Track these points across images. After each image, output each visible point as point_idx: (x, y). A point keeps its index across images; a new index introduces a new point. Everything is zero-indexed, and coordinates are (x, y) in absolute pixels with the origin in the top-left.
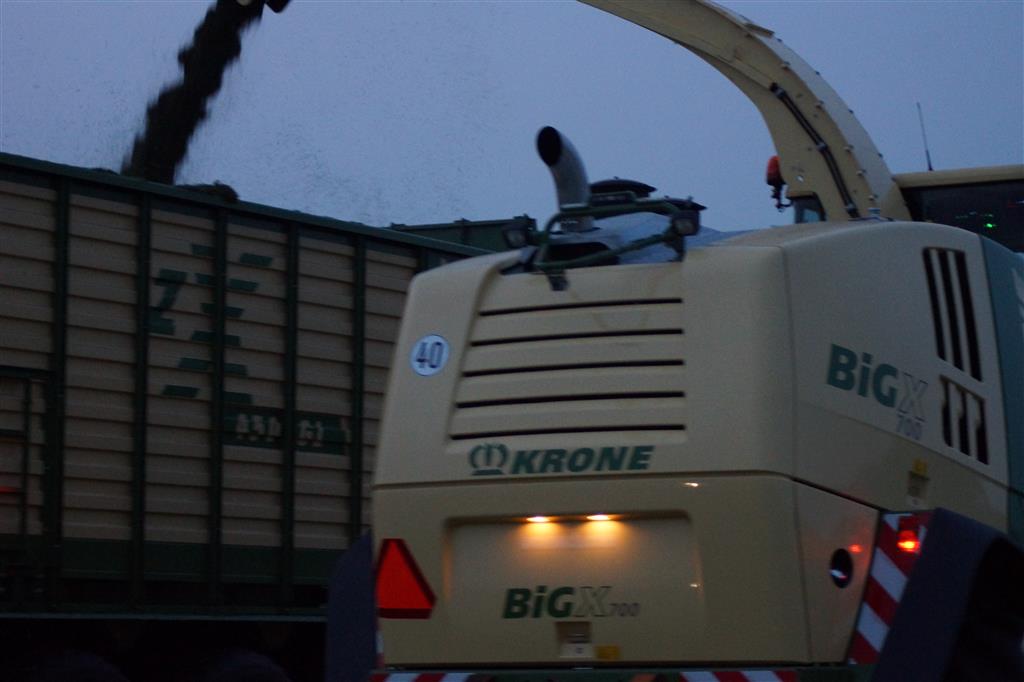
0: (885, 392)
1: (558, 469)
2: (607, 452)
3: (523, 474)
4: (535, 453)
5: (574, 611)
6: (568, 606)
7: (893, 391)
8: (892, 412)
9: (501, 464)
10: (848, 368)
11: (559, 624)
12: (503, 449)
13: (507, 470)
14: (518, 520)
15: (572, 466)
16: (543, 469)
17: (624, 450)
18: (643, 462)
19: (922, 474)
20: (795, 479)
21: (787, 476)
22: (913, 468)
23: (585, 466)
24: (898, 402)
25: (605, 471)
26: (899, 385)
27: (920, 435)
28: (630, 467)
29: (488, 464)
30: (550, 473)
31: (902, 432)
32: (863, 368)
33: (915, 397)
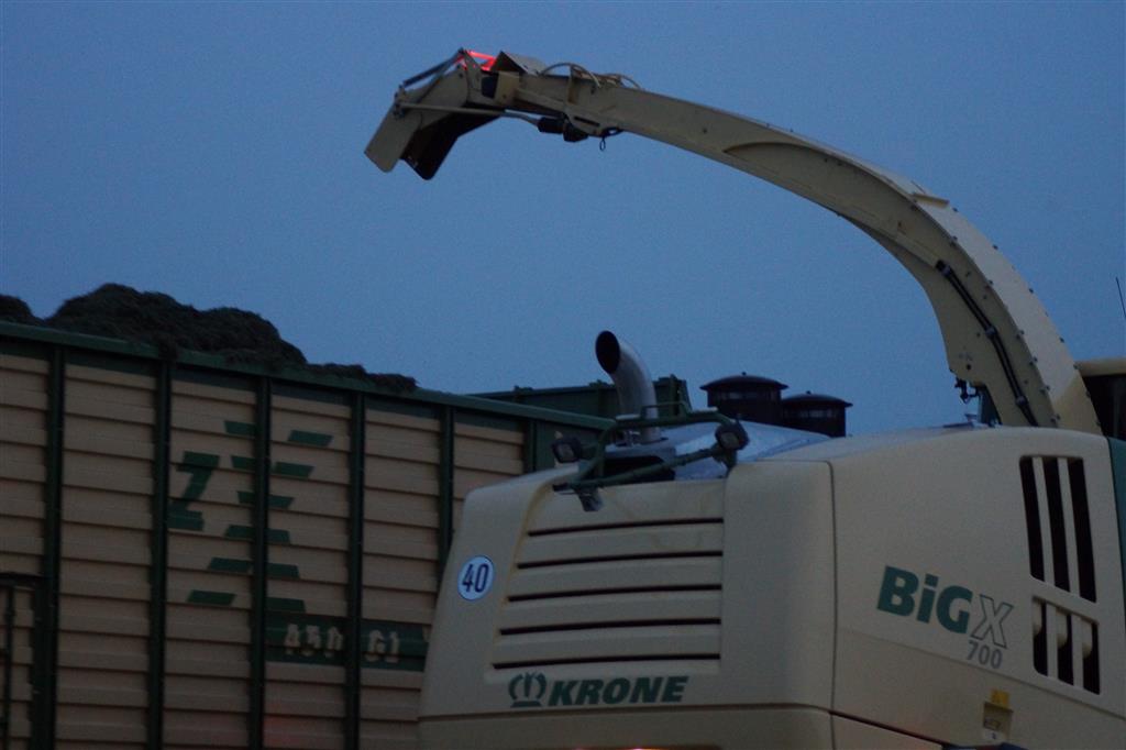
0: (954, 616)
1: (594, 700)
2: (643, 682)
4: (572, 684)
7: (964, 616)
8: (965, 637)
9: (539, 696)
10: (905, 594)
12: (542, 679)
13: (545, 700)
15: (608, 698)
16: (580, 701)
17: (659, 681)
18: (675, 694)
19: (1002, 704)
20: (832, 713)
21: (823, 709)
22: (989, 701)
23: (621, 697)
24: (971, 627)
25: (640, 703)
26: (973, 608)
27: (1000, 660)
28: (664, 699)
29: (527, 694)
30: (586, 705)
31: (975, 660)
32: (926, 591)
33: (993, 620)
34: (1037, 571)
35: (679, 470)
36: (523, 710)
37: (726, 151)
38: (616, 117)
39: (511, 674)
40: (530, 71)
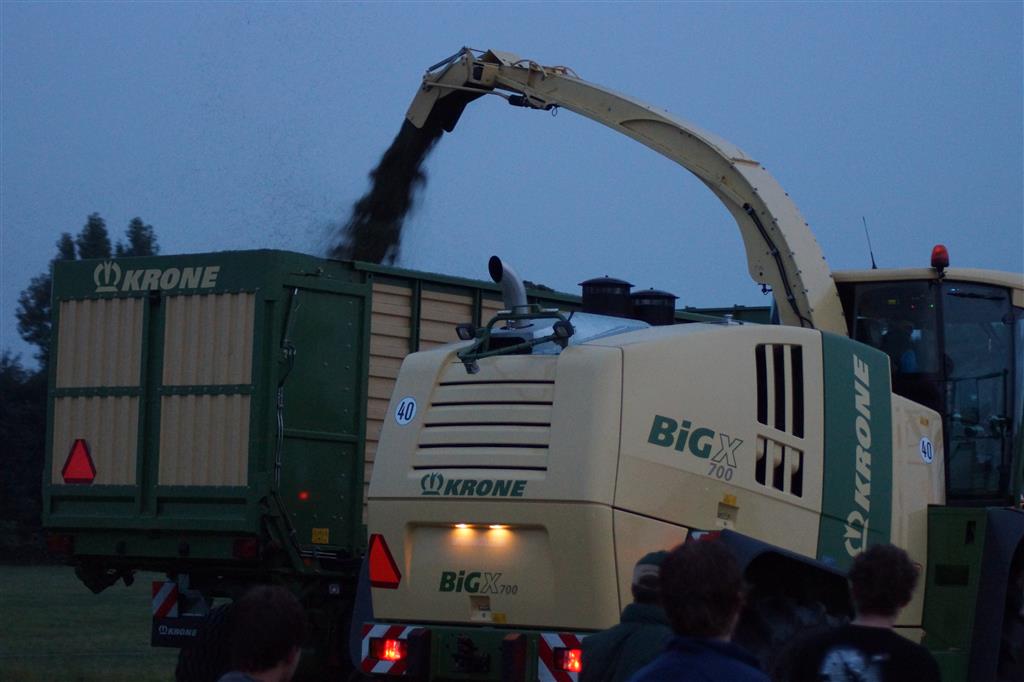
0: (701, 447)
1: (471, 493)
2: (500, 483)
3: (451, 495)
4: (459, 481)
5: (480, 589)
6: (477, 585)
7: (708, 448)
8: (709, 460)
9: (439, 489)
10: (668, 433)
11: (471, 597)
12: (441, 478)
13: (442, 491)
14: (450, 526)
15: (479, 492)
16: (463, 492)
17: (510, 482)
18: (519, 491)
19: (731, 504)
20: (614, 507)
21: (608, 505)
22: (722, 500)
23: (487, 491)
24: (712, 455)
25: (498, 496)
26: (715, 443)
27: (731, 477)
28: (512, 494)
29: (431, 487)
30: (466, 496)
31: (714, 475)
32: (682, 431)
33: (729, 451)
34: (762, 418)
35: (535, 348)
36: (429, 496)
37: (621, 124)
38: (557, 97)
39: (423, 473)
40: (506, 64)
